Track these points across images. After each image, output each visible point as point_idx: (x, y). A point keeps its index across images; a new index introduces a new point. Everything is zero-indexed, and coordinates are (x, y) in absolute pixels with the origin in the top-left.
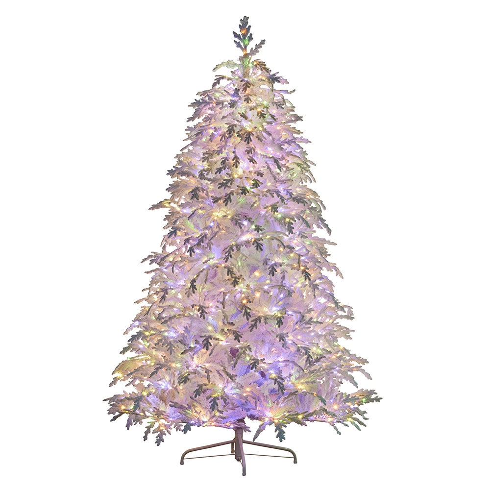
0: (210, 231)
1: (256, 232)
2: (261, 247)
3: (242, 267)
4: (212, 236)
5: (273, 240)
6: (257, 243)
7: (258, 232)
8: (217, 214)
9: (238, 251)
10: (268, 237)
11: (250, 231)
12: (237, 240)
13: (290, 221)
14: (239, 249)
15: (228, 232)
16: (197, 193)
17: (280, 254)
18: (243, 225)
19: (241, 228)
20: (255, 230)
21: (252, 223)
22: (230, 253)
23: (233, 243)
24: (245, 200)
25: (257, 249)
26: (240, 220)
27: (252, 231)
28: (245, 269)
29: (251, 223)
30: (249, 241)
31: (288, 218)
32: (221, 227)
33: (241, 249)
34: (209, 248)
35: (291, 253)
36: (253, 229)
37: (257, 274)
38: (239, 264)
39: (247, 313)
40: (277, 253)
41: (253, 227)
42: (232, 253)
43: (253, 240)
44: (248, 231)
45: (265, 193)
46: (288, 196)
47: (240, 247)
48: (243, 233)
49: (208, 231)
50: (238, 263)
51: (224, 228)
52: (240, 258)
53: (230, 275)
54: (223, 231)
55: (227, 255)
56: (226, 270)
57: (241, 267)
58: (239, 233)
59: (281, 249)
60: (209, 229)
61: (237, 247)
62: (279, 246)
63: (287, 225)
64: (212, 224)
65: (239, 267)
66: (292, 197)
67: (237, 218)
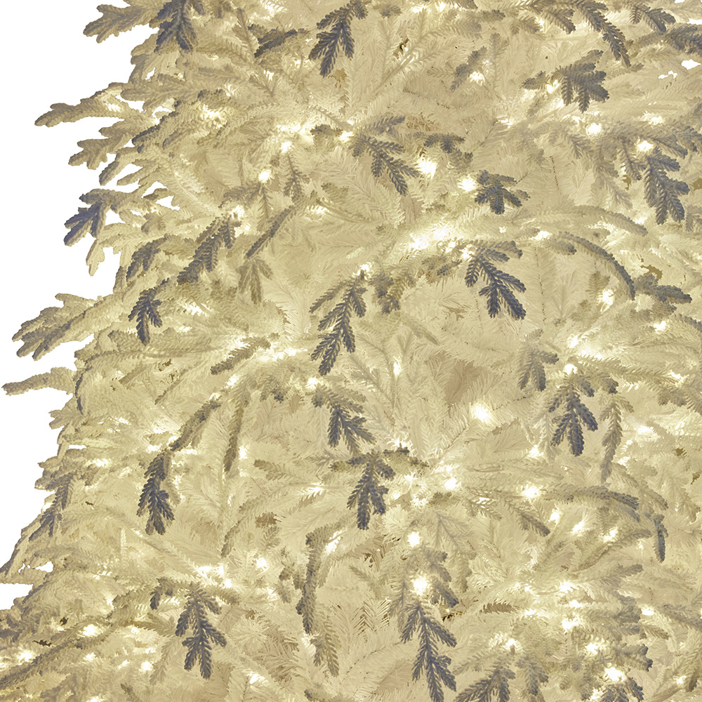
0: (256, 208)
1: (486, 209)
2: (518, 295)
3: (412, 381)
4: (260, 234)
5: (572, 250)
6: (492, 272)
7: (498, 209)
8: (293, 127)
9: (386, 310)
10: (543, 235)
11: (451, 203)
12: (384, 254)
13: (656, 150)
14: (390, 304)
15: (341, 213)
16: (184, 20)
17: (596, 316)
18: (415, 173)
19: (402, 188)
20: (480, 199)
21: (464, 162)
22: (344, 324)
23: (367, 268)
24: (427, 56)
25: (493, 308)
26: (398, 148)
27: (461, 208)
28: (426, 390)
29: (456, 163)
30: (443, 258)
31: (643, 137)
32: (307, 188)
33: (402, 301)
34: (248, 293)
35: (660, 317)
36: (466, 197)
37: (482, 413)
38: (398, 369)
39: (431, 660)
40: (585, 314)
41: (469, 184)
42: (354, 321)
43: (467, 255)
44: (439, 207)
45: (522, 14)
46: (645, 28)
47: (398, 292)
48: (415, 215)
49: (247, 206)
50: (391, 367)
51: (322, 194)
52: (399, 340)
53: (342, 442)
54: (320, 210)
55: (330, 329)
56: (326, 413)
57: (404, 384)
58: (398, 218)
59: (606, 297)
60: (251, 199)
61: (381, 293)
62: (598, 282)
63: (643, 173)
64: (265, 176)
65: (394, 382)
66: (663, 29)
67: (383, 138)
